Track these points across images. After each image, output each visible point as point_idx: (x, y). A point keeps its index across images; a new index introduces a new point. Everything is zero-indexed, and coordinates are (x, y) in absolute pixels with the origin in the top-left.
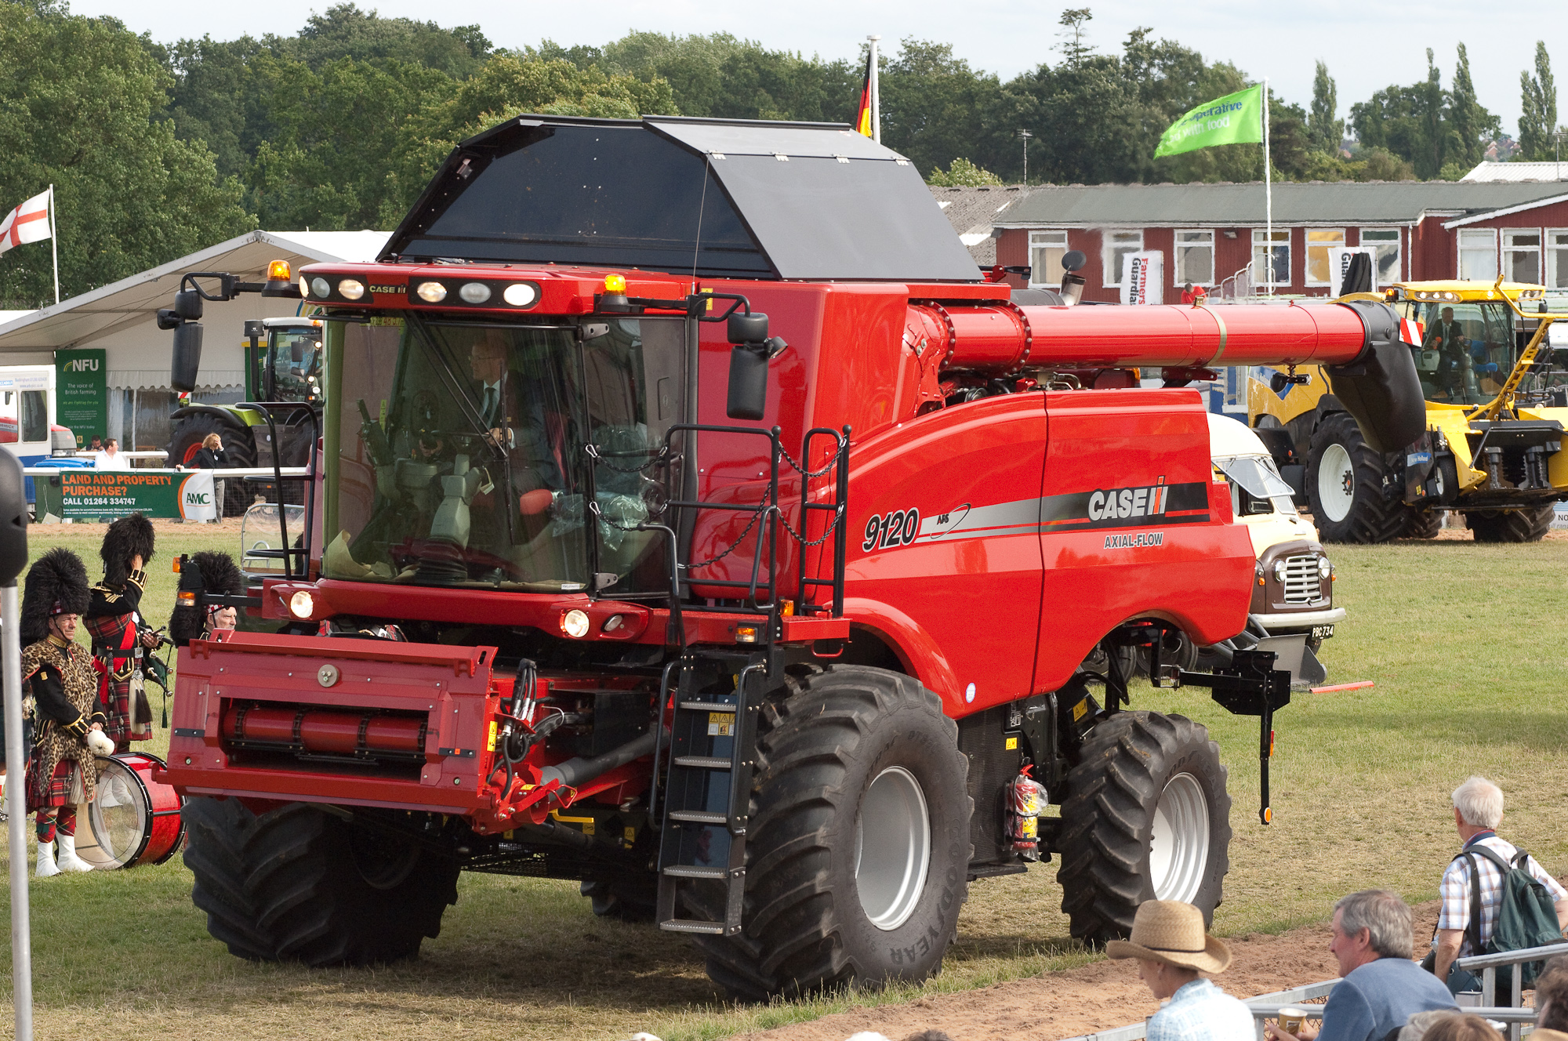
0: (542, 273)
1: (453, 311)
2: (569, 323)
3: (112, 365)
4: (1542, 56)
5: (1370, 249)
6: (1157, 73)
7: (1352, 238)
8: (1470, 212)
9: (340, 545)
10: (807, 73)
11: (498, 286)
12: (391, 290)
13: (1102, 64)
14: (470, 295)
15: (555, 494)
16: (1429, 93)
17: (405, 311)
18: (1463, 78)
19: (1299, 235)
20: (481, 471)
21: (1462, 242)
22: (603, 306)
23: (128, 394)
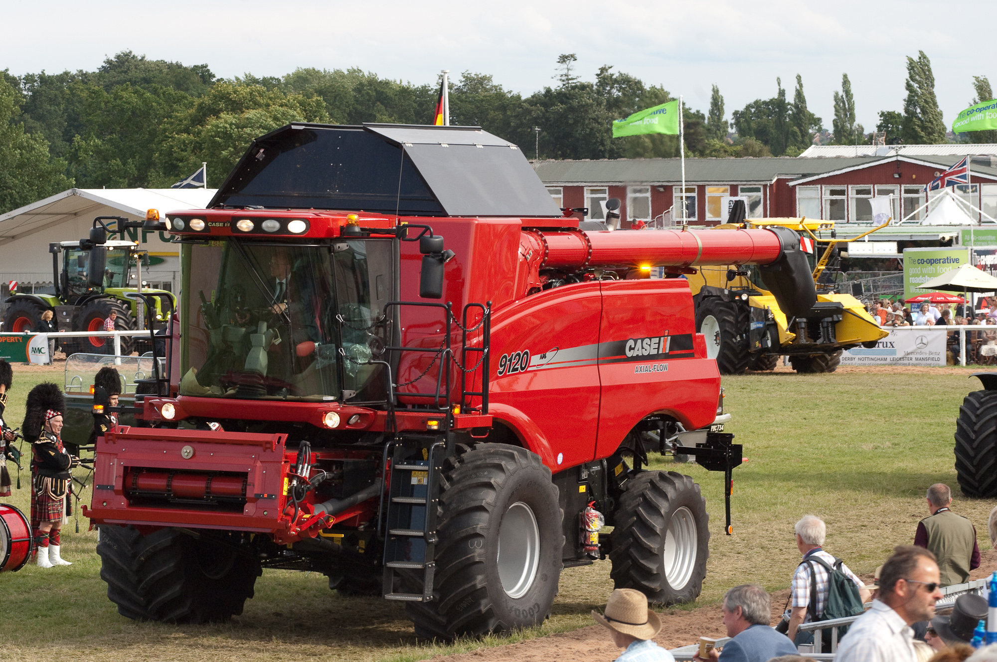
0: (310, 214)
1: (258, 237)
2: (325, 243)
4: (846, 82)
5: (743, 197)
6: (616, 93)
7: (734, 191)
8: (804, 176)
9: (191, 375)
10: (405, 92)
11: (284, 221)
12: (221, 225)
13: (583, 87)
14: (268, 227)
15: (317, 344)
16: (779, 104)
17: (229, 237)
18: (799, 95)
19: (702, 190)
20: (274, 331)
21: (800, 194)
22: (346, 233)
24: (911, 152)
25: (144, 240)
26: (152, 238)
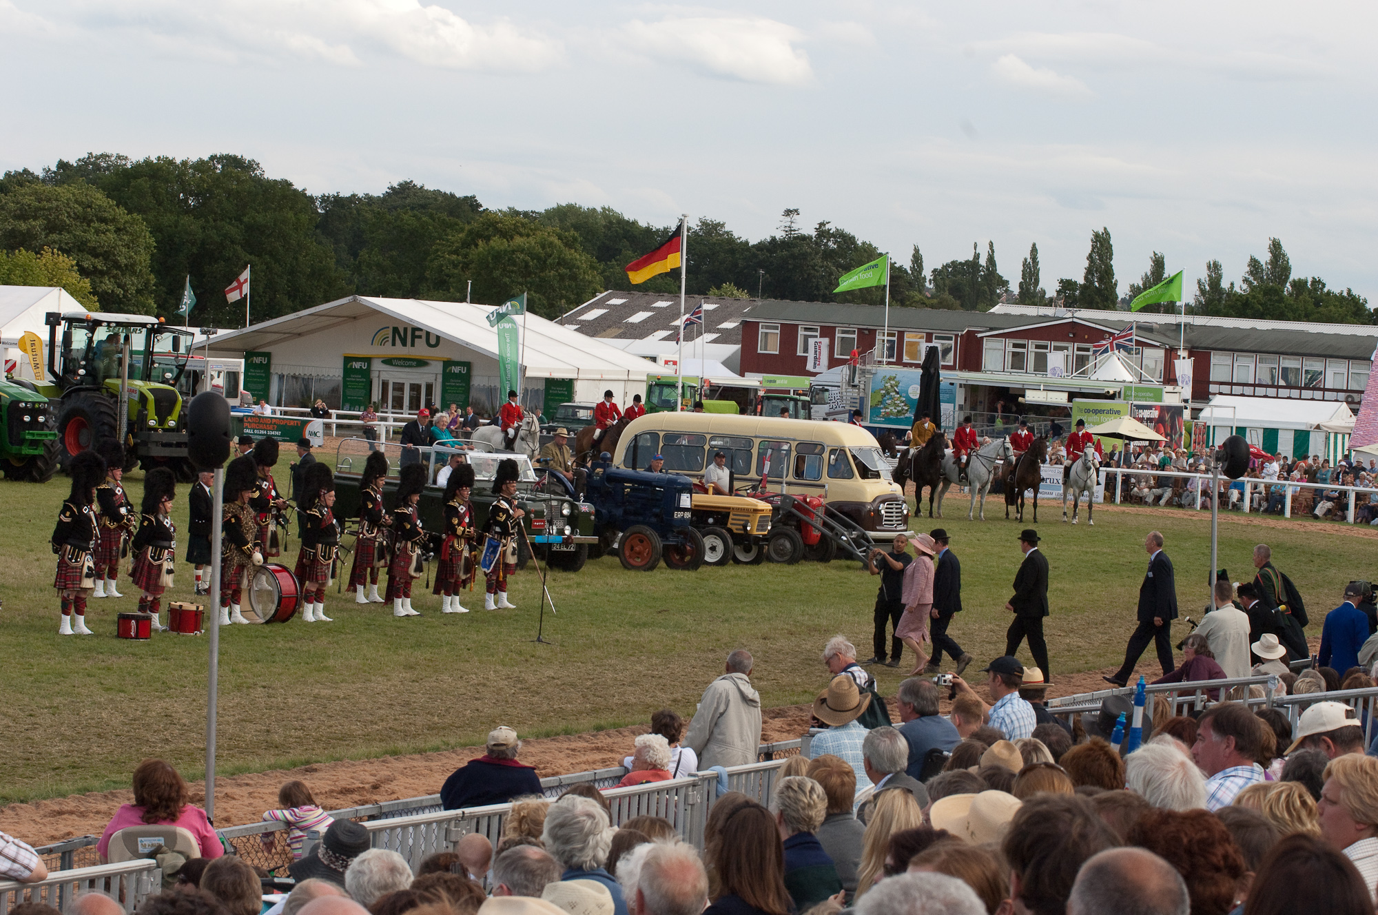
3: (274, 361)
4: (1034, 250)
5: (936, 343)
6: (832, 245)
7: (929, 339)
8: (991, 329)
10: (648, 231)
13: (804, 238)
16: (973, 265)
18: (991, 260)
19: (901, 335)
21: (986, 345)
23: (281, 377)
24: (1085, 315)
25: (413, 345)
26: (420, 343)
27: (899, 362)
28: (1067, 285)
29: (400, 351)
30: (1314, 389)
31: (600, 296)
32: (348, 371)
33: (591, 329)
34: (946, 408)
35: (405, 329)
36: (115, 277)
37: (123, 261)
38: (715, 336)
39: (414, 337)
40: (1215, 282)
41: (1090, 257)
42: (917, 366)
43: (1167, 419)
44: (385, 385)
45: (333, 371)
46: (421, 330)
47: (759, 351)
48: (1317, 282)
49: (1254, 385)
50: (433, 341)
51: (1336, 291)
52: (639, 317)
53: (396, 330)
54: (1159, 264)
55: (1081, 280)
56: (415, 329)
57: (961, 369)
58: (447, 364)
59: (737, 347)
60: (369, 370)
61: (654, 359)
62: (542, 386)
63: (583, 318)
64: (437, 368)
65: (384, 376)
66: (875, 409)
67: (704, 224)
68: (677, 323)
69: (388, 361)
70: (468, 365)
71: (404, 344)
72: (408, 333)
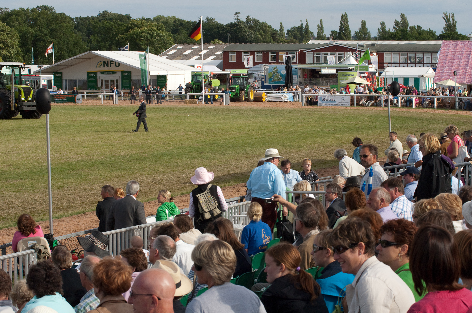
3: (63, 75)
4: (321, 22)
5: (290, 55)
6: (251, 24)
7: (287, 54)
8: (308, 49)
10: (189, 23)
13: (242, 22)
16: (301, 28)
18: (307, 25)
19: (278, 53)
21: (307, 55)
23: (66, 80)
24: (340, 42)
25: (111, 66)
26: (113, 66)
27: (278, 62)
28: (333, 33)
29: (106, 69)
30: (420, 63)
31: (174, 46)
32: (89, 77)
33: (171, 57)
34: (294, 77)
35: (108, 61)
36: (7, 50)
37: (9, 44)
38: (214, 57)
39: (111, 64)
40: (383, 29)
41: (341, 23)
42: (283, 63)
43: (371, 76)
44: (102, 80)
45: (84, 77)
46: (113, 61)
47: (229, 61)
48: (419, 27)
49: (400, 63)
50: (117, 65)
51: (426, 30)
52: (187, 52)
53: (104, 62)
54: (364, 24)
55: (338, 31)
56: (111, 61)
57: (299, 64)
58: (123, 72)
59: (222, 60)
60: (96, 76)
61: (193, 66)
62: (156, 78)
63: (168, 54)
64: (119, 74)
65: (102, 78)
66: (270, 79)
67: (208, 19)
68: (200, 53)
69: (103, 73)
70: (130, 72)
71: (108, 66)
72: (109, 62)
